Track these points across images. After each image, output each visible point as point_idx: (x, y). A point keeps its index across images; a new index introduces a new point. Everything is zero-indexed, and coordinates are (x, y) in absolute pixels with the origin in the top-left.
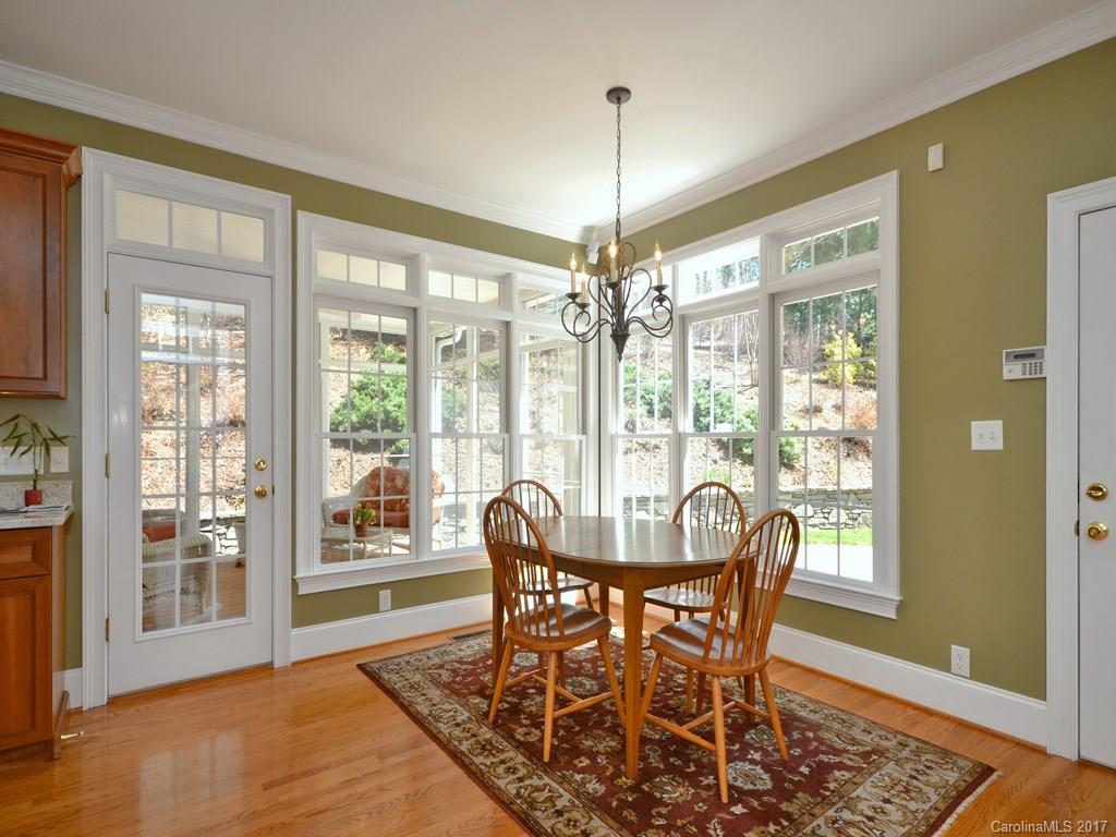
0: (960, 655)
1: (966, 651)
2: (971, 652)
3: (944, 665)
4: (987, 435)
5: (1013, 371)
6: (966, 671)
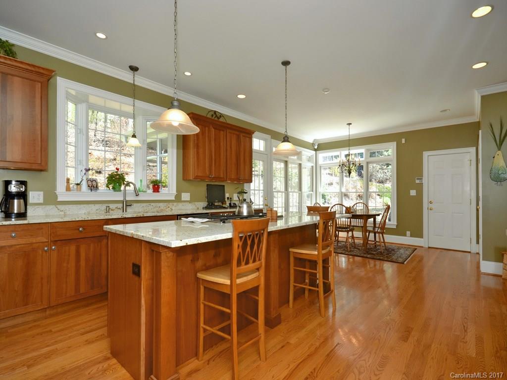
0: (408, 233)
1: (409, 232)
2: (411, 233)
3: (405, 235)
4: (413, 193)
5: (417, 181)
6: (409, 236)
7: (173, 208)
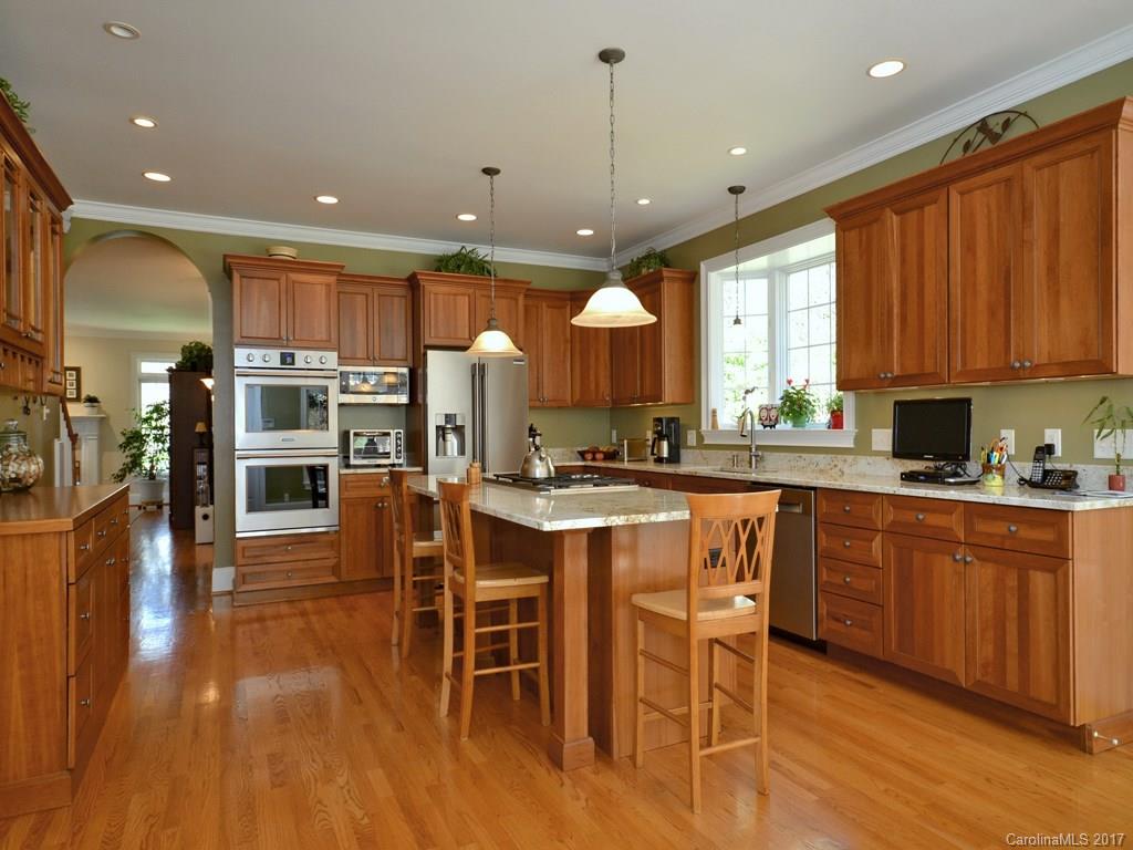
7: (846, 470)
